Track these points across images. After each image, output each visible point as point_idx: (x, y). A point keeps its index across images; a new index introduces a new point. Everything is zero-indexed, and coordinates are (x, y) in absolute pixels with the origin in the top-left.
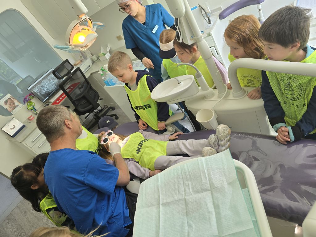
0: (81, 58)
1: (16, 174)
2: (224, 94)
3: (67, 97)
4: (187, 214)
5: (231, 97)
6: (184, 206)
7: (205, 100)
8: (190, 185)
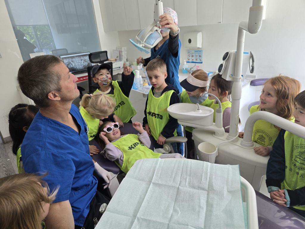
0: (117, 58)
1: (19, 108)
2: (233, 138)
3: (88, 80)
4: (176, 200)
5: (239, 143)
6: (175, 193)
7: (213, 136)
8: (188, 179)
